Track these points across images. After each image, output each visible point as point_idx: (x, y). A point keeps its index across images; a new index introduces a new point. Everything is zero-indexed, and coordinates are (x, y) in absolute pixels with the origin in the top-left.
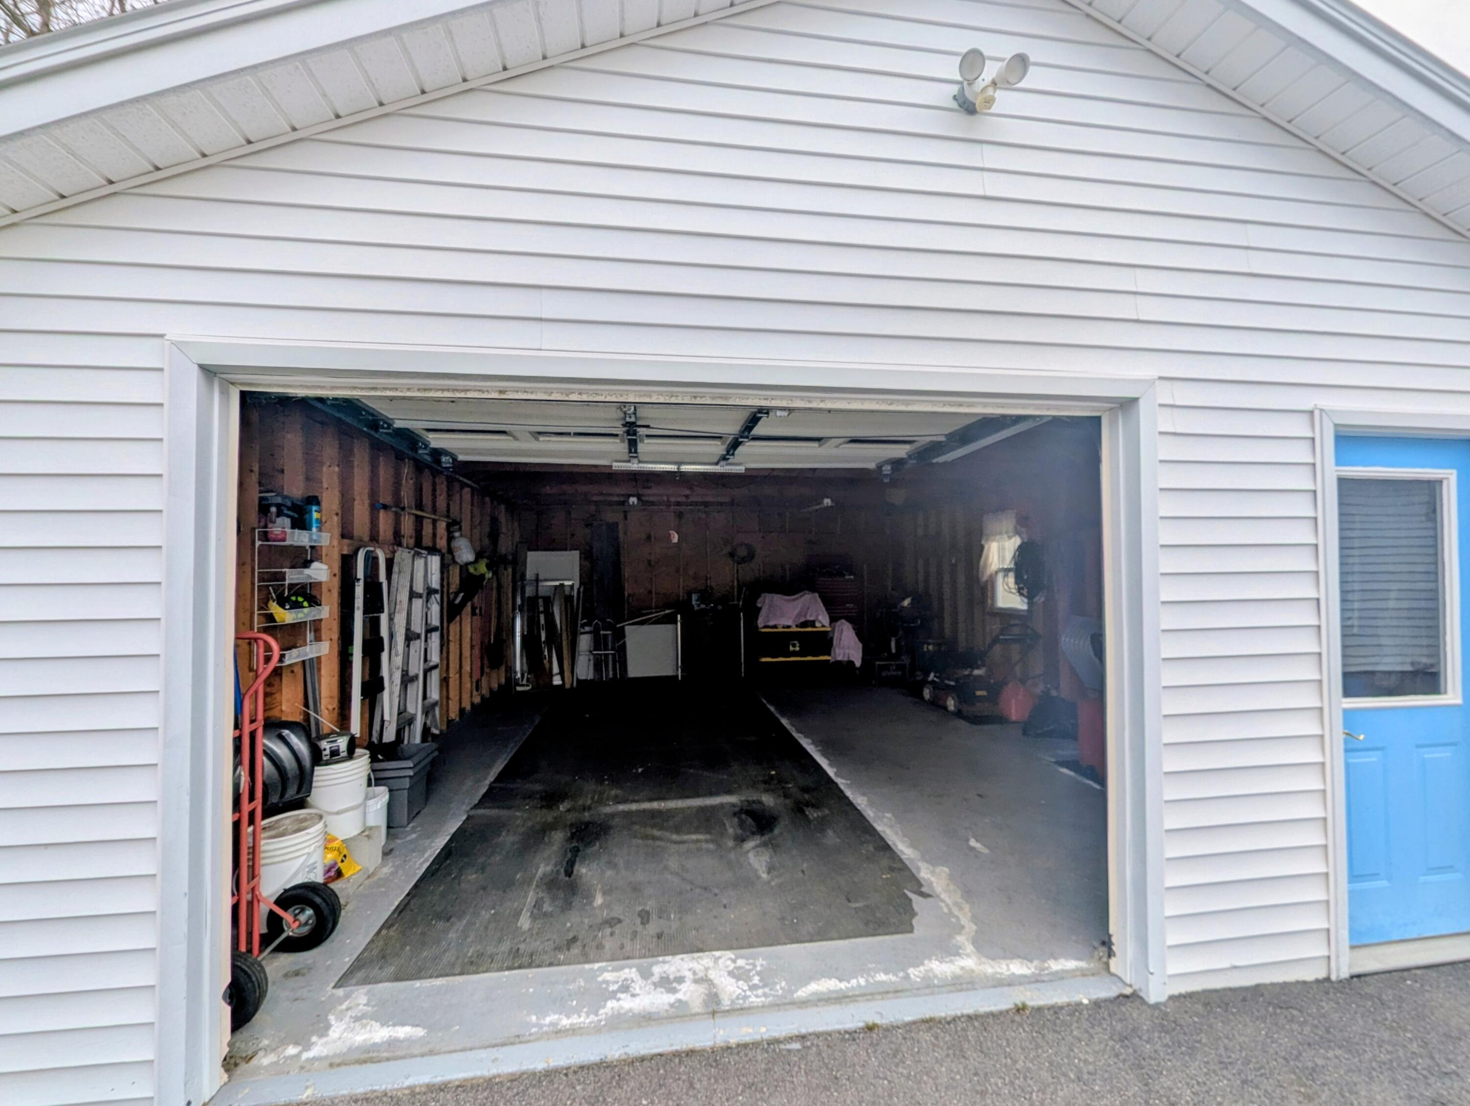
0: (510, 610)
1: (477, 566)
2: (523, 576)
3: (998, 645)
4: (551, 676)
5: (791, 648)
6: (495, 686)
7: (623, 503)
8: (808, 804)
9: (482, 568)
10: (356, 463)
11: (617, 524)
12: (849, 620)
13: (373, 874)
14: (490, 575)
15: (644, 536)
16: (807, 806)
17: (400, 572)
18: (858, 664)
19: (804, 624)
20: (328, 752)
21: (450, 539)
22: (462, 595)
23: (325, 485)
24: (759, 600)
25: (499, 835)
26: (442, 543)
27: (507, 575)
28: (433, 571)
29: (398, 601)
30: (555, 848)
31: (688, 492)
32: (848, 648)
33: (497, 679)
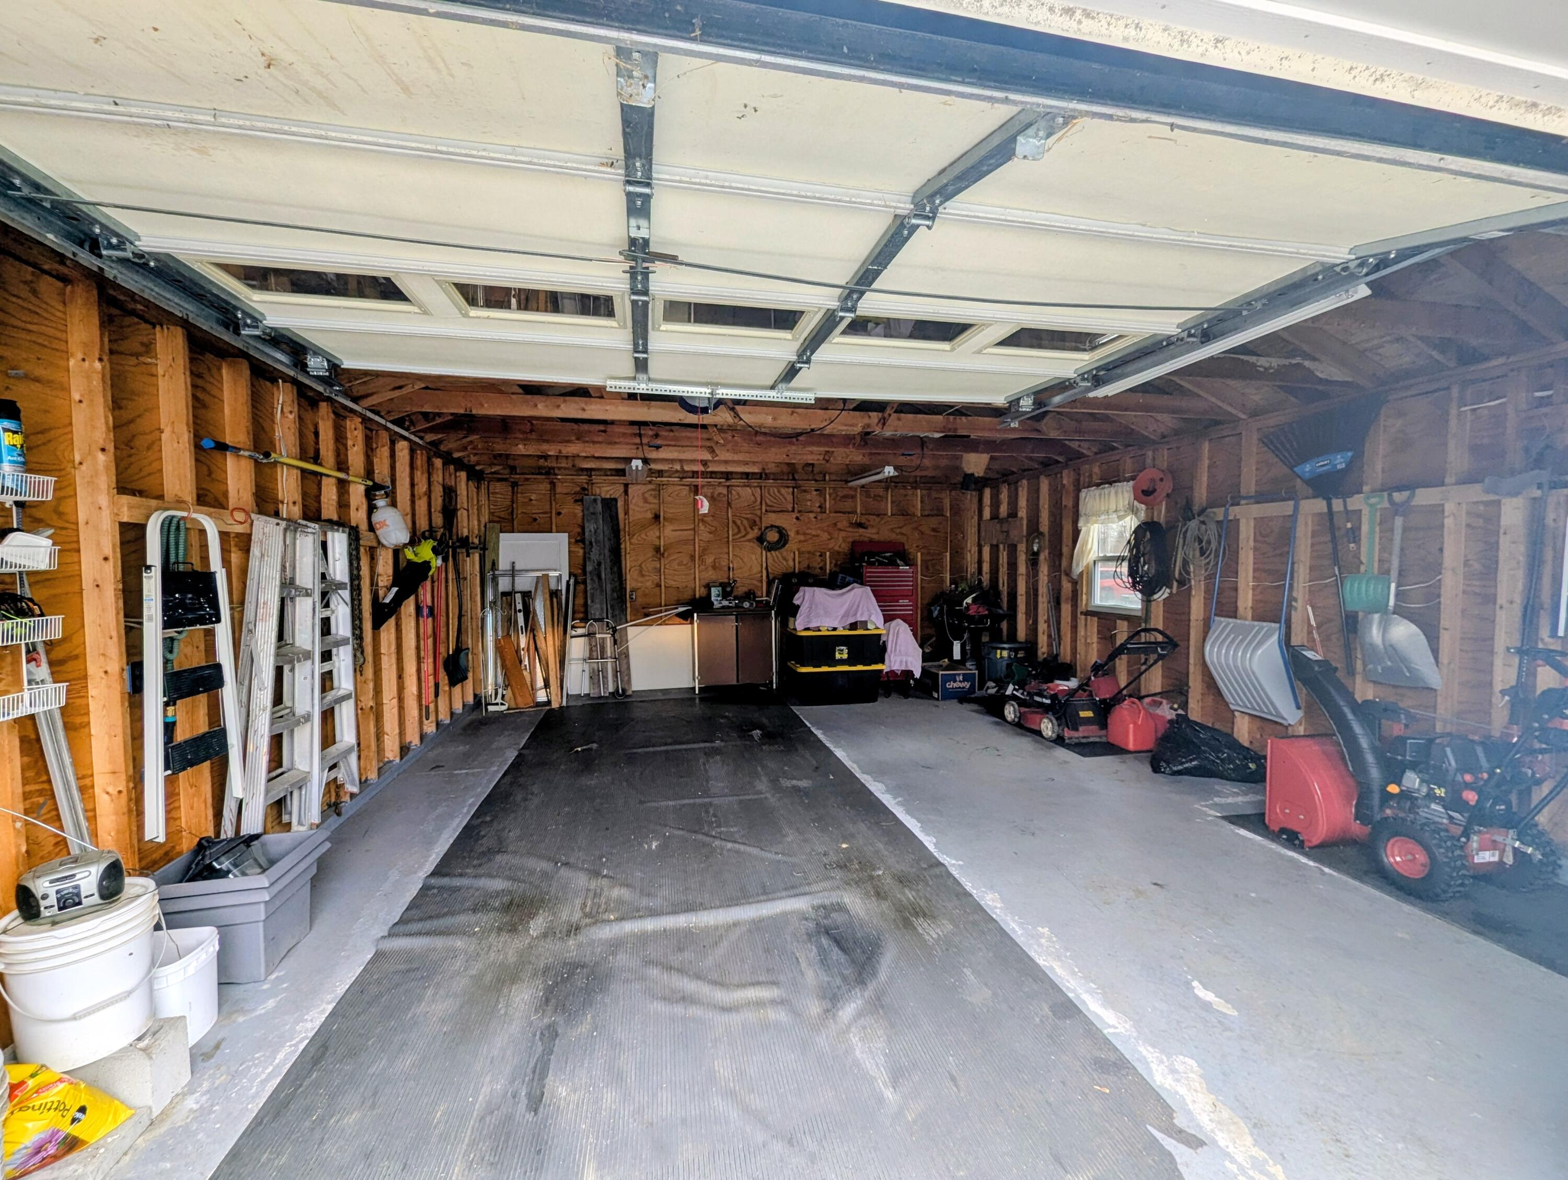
0: (479, 609)
1: (418, 549)
2: (494, 565)
3: (1124, 657)
4: (534, 689)
5: (838, 656)
6: (458, 707)
7: (621, 473)
8: (919, 912)
9: (425, 552)
10: (160, 371)
11: (616, 500)
12: (905, 619)
13: (164, 1114)
14: (439, 562)
15: (649, 515)
16: (917, 915)
17: (262, 556)
18: (917, 674)
19: (853, 626)
20: (53, 900)
21: (371, 509)
22: (395, 589)
23: (76, 396)
24: (797, 596)
25: (420, 999)
26: (358, 516)
27: (471, 564)
28: (337, 556)
29: (261, 601)
30: (515, 1028)
31: (707, 456)
32: (907, 655)
33: (461, 697)
